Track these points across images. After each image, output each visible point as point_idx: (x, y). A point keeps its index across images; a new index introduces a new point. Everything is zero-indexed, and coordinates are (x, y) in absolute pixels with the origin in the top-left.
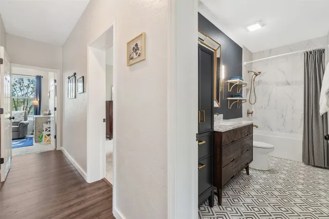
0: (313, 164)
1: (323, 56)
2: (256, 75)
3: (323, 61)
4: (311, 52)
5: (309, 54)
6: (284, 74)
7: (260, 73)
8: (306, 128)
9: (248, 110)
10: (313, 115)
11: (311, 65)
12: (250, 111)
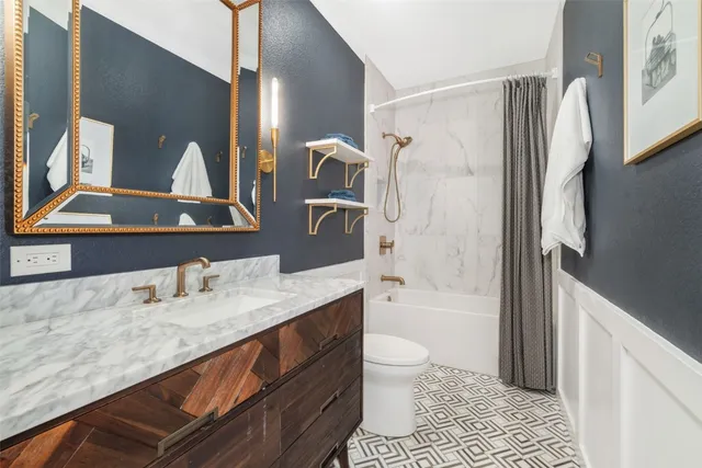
0: (521, 383)
1: (543, 95)
2: (402, 145)
3: (543, 108)
4: (518, 84)
5: (514, 86)
6: (462, 147)
7: (409, 139)
8: (508, 287)
9: (383, 238)
10: (523, 251)
11: (519, 115)
12: (389, 241)
